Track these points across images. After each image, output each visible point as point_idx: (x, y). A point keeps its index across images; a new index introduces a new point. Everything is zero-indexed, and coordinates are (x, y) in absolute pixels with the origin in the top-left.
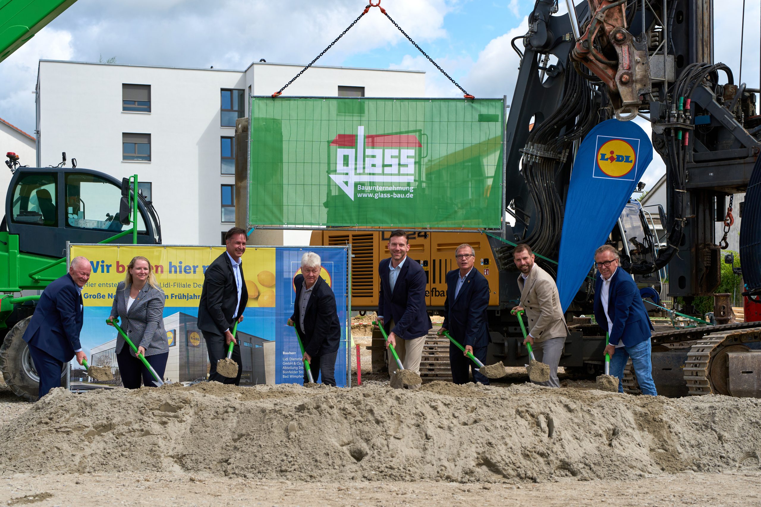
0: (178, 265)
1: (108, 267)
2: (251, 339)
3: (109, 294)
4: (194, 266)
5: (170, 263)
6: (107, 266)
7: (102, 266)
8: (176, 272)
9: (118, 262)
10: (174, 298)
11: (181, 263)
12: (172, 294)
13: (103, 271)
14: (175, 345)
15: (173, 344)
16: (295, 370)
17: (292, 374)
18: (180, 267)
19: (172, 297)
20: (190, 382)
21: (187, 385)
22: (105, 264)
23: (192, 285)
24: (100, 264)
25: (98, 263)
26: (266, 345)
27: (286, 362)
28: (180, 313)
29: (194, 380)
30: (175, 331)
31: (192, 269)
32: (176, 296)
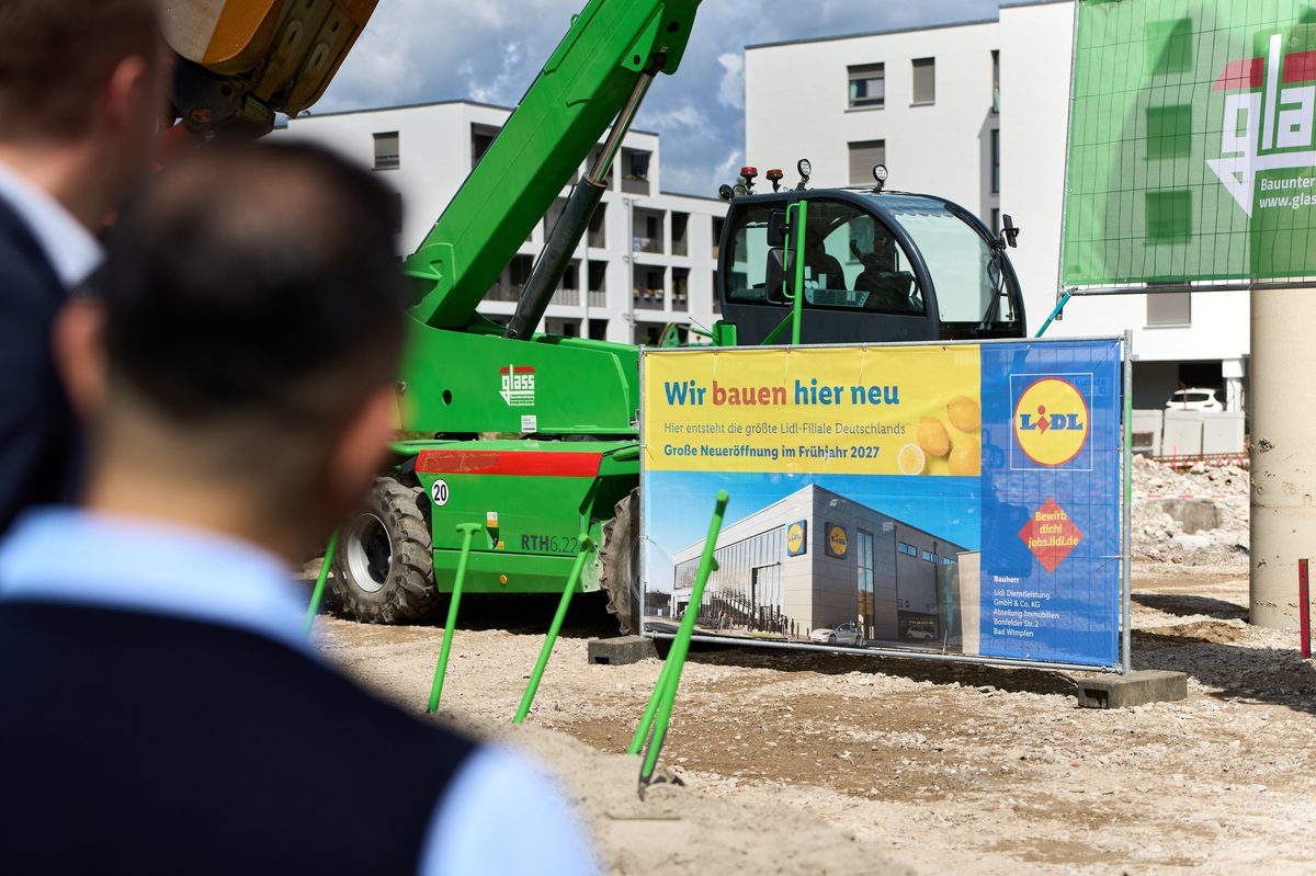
0: (809, 386)
1: (701, 391)
2: (935, 544)
3: (702, 448)
4: (836, 389)
5: (798, 382)
6: (699, 390)
7: (692, 391)
8: (806, 402)
9: (715, 383)
10: (804, 455)
11: (814, 382)
12: (801, 447)
13: (693, 403)
14: (805, 552)
15: (802, 551)
16: (1016, 618)
17: (1012, 627)
18: (813, 390)
19: (801, 452)
20: (830, 631)
21: (825, 636)
22: (696, 387)
23: (834, 427)
24: (689, 387)
25: (685, 384)
26: (963, 559)
27: (1000, 598)
28: (814, 486)
29: (836, 626)
30: (806, 522)
31: (833, 393)
32: (807, 451)
